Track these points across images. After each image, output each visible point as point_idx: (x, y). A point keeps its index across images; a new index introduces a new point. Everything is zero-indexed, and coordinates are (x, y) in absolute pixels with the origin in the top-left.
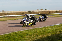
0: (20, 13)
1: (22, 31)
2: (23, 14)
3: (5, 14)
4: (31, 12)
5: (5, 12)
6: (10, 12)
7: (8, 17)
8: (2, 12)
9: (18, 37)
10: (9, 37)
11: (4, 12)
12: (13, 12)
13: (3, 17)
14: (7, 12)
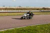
0: (35, 9)
1: (36, 26)
2: (38, 9)
3: (21, 9)
4: (45, 8)
5: (22, 8)
6: (26, 8)
7: (24, 12)
8: (19, 8)
9: (33, 31)
10: (24, 30)
11: (20, 8)
12: (29, 8)
13: (20, 12)
14: (23, 8)
